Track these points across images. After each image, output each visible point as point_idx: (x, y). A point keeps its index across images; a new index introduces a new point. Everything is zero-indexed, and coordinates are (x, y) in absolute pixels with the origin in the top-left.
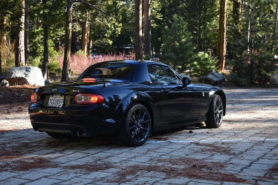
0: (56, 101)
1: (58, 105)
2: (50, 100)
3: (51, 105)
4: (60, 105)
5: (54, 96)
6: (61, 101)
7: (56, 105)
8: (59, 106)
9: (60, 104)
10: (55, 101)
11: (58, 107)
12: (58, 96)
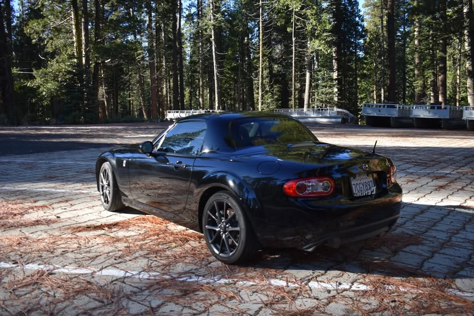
0: (363, 185)
1: (370, 191)
2: (353, 186)
3: (359, 194)
4: (372, 190)
5: (357, 178)
6: (371, 183)
7: (367, 192)
8: (372, 192)
9: (372, 188)
10: (361, 186)
11: (371, 195)
12: (363, 177)
